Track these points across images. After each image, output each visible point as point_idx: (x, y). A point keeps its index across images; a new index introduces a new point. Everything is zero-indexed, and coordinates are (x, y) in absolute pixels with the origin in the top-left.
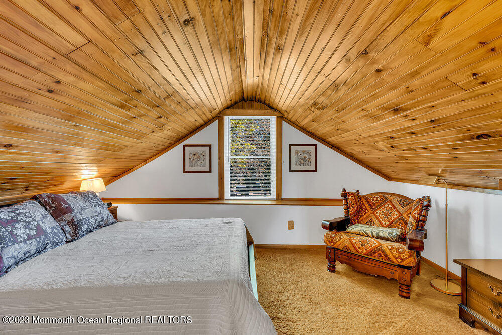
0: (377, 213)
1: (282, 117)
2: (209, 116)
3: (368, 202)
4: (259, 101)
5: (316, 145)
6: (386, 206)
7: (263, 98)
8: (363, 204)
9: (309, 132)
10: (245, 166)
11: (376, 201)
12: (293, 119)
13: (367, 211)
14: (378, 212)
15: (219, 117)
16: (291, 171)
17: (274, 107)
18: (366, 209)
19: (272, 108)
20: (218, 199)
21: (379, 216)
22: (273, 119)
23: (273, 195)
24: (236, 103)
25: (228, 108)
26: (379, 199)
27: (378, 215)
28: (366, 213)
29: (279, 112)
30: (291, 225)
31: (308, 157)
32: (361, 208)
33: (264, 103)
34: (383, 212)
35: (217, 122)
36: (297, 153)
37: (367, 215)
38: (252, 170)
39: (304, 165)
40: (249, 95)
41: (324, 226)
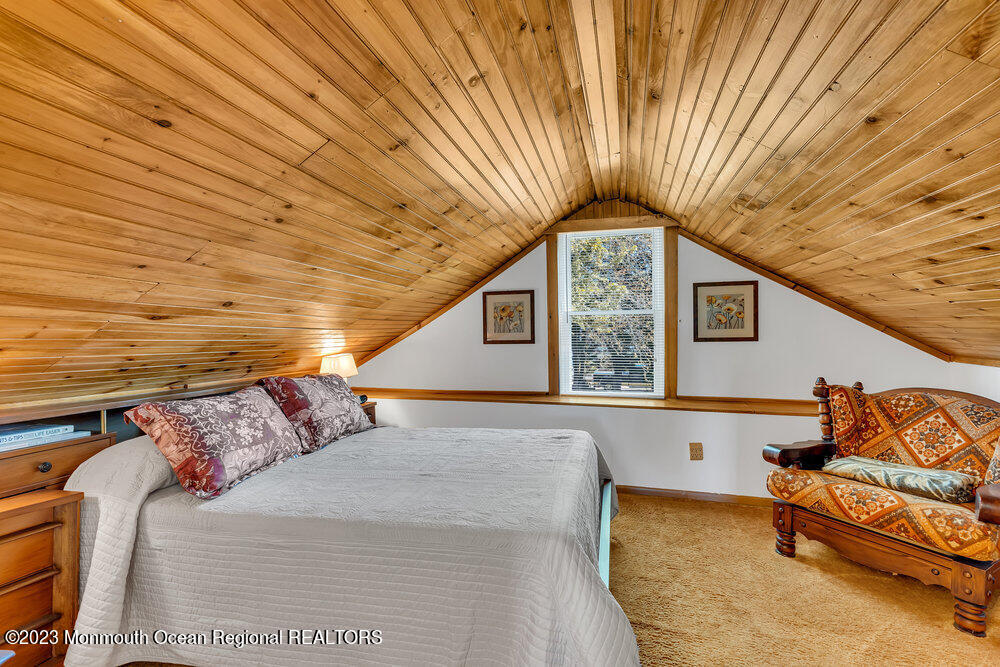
0: (906, 435)
1: (677, 228)
2: (529, 235)
3: (883, 410)
4: (627, 199)
5: (755, 284)
6: (931, 419)
7: (634, 192)
8: (871, 413)
9: (738, 255)
10: (609, 330)
11: (905, 406)
12: (701, 231)
13: (880, 430)
14: (910, 431)
15: (548, 236)
16: (696, 339)
17: (660, 207)
18: (879, 426)
19: (654, 212)
20: (547, 394)
21: (911, 442)
22: (657, 234)
23: (659, 390)
24: (580, 207)
25: (565, 218)
26: (911, 403)
27: (908, 439)
28: (877, 433)
29: (671, 217)
30: (697, 452)
31: (735, 308)
32: (865, 421)
33: (638, 203)
34: (922, 434)
35: (543, 246)
36: (710, 301)
37: (879, 437)
38: (626, 339)
39: (728, 325)
40: (606, 188)
41: (768, 457)
